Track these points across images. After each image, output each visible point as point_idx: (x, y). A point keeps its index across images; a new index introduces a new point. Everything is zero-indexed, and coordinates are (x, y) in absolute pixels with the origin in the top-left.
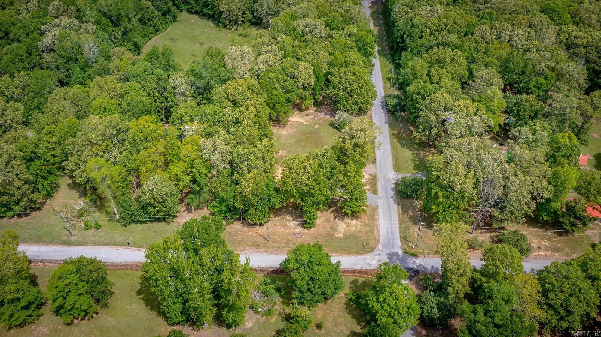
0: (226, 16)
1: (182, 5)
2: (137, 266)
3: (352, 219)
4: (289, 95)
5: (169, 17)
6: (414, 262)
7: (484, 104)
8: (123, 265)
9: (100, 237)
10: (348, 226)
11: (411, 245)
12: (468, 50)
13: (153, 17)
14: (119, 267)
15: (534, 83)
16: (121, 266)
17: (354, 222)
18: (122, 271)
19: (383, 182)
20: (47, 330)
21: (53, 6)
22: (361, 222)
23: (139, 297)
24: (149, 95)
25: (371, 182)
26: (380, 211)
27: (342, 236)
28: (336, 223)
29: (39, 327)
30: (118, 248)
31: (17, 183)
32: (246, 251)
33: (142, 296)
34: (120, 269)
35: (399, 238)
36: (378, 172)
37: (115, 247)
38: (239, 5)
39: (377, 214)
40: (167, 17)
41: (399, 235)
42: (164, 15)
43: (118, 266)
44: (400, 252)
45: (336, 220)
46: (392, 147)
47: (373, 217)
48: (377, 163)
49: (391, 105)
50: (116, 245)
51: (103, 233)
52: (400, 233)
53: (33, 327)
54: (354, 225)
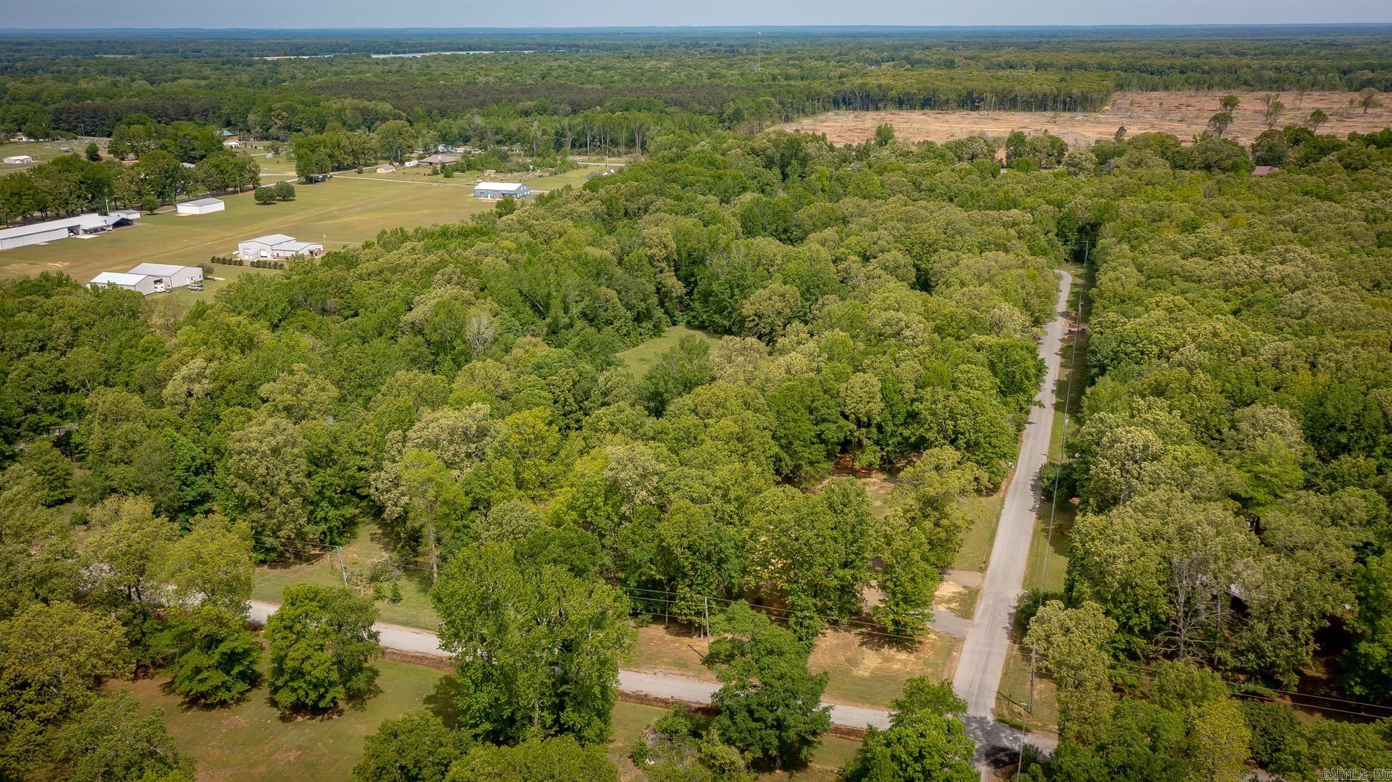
0: (752, 324)
1: (677, 313)
2: (442, 661)
3: (898, 651)
4: (823, 427)
5: (647, 325)
6: (1016, 739)
7: (1249, 471)
8: (418, 657)
9: (395, 612)
10: (887, 660)
11: (1017, 709)
12: (1234, 381)
13: (615, 317)
14: (409, 659)
15: (1384, 448)
16: (412, 657)
17: (903, 656)
18: (412, 665)
19: (991, 602)
20: (247, 723)
21: (443, 275)
22: (918, 658)
23: (427, 706)
24: (555, 402)
25: (963, 600)
26: (967, 646)
27: (867, 674)
28: (863, 653)
29: (235, 715)
30: (418, 631)
31: (285, 489)
32: (656, 670)
33: (431, 706)
34: (409, 662)
35: (994, 695)
36: (985, 585)
37: (414, 630)
38: (779, 305)
39: (960, 650)
40: (644, 324)
41: (996, 690)
42: (638, 319)
43: (407, 656)
44: (990, 718)
45: (864, 648)
46: (1031, 551)
47: (949, 653)
48: (989, 571)
49: (1048, 479)
50: (417, 627)
51: (402, 609)
52: (1001, 687)
53: (225, 714)
54: (900, 661)
